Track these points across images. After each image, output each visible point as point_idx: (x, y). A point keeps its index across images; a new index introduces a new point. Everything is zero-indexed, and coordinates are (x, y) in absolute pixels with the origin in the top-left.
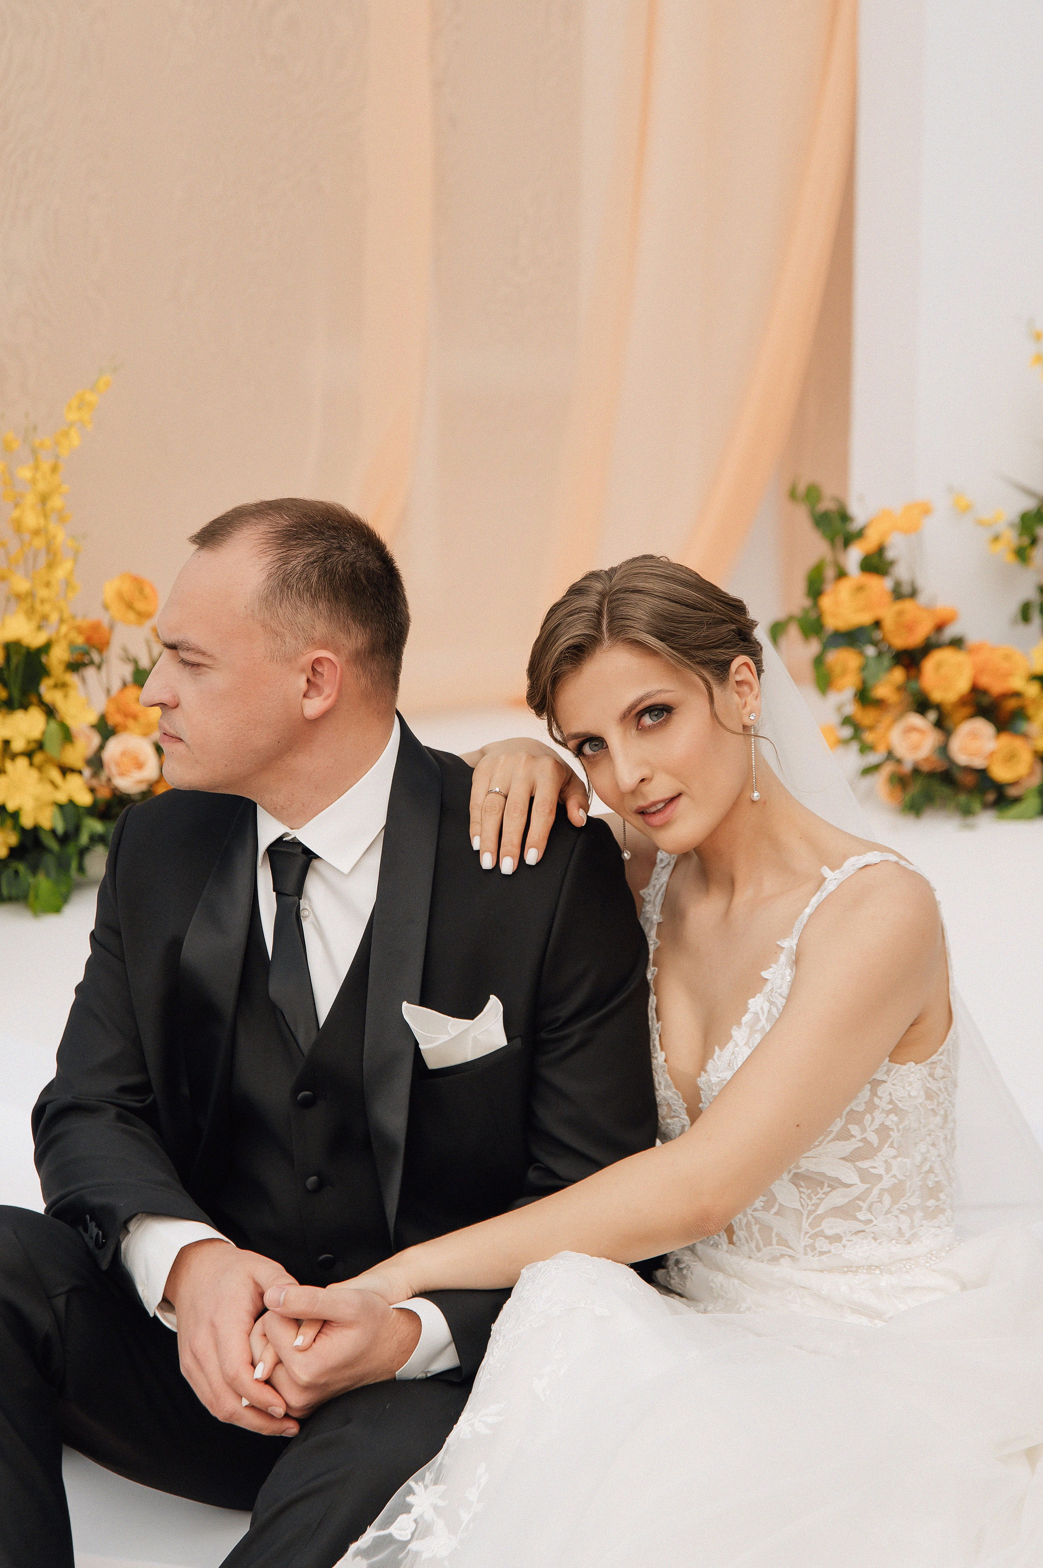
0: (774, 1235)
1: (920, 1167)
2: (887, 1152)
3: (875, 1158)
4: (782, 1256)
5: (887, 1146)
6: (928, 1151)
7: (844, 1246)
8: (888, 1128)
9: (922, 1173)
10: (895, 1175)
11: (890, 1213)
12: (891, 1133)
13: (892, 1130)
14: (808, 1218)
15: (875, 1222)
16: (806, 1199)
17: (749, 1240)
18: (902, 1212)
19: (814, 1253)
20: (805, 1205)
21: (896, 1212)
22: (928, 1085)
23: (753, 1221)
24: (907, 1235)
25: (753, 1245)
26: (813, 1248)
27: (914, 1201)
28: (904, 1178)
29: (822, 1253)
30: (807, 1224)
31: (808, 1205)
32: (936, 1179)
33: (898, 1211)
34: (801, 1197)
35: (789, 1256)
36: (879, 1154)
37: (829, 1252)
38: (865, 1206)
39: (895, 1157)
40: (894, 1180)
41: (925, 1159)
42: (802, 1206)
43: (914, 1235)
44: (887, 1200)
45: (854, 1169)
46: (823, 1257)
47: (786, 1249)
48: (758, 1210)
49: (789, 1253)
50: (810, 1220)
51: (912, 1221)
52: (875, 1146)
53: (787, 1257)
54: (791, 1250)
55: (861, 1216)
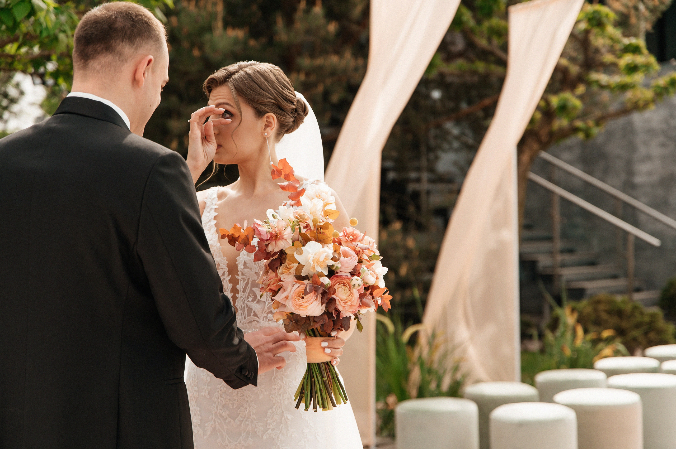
0: (253, 312)
4: (254, 321)
16: (268, 297)
17: (242, 314)
20: (268, 300)
23: (246, 306)
25: (243, 317)
26: (267, 317)
29: (269, 320)
31: (269, 300)
34: (267, 297)
42: (267, 300)
46: (270, 322)
48: (250, 301)
49: (256, 320)
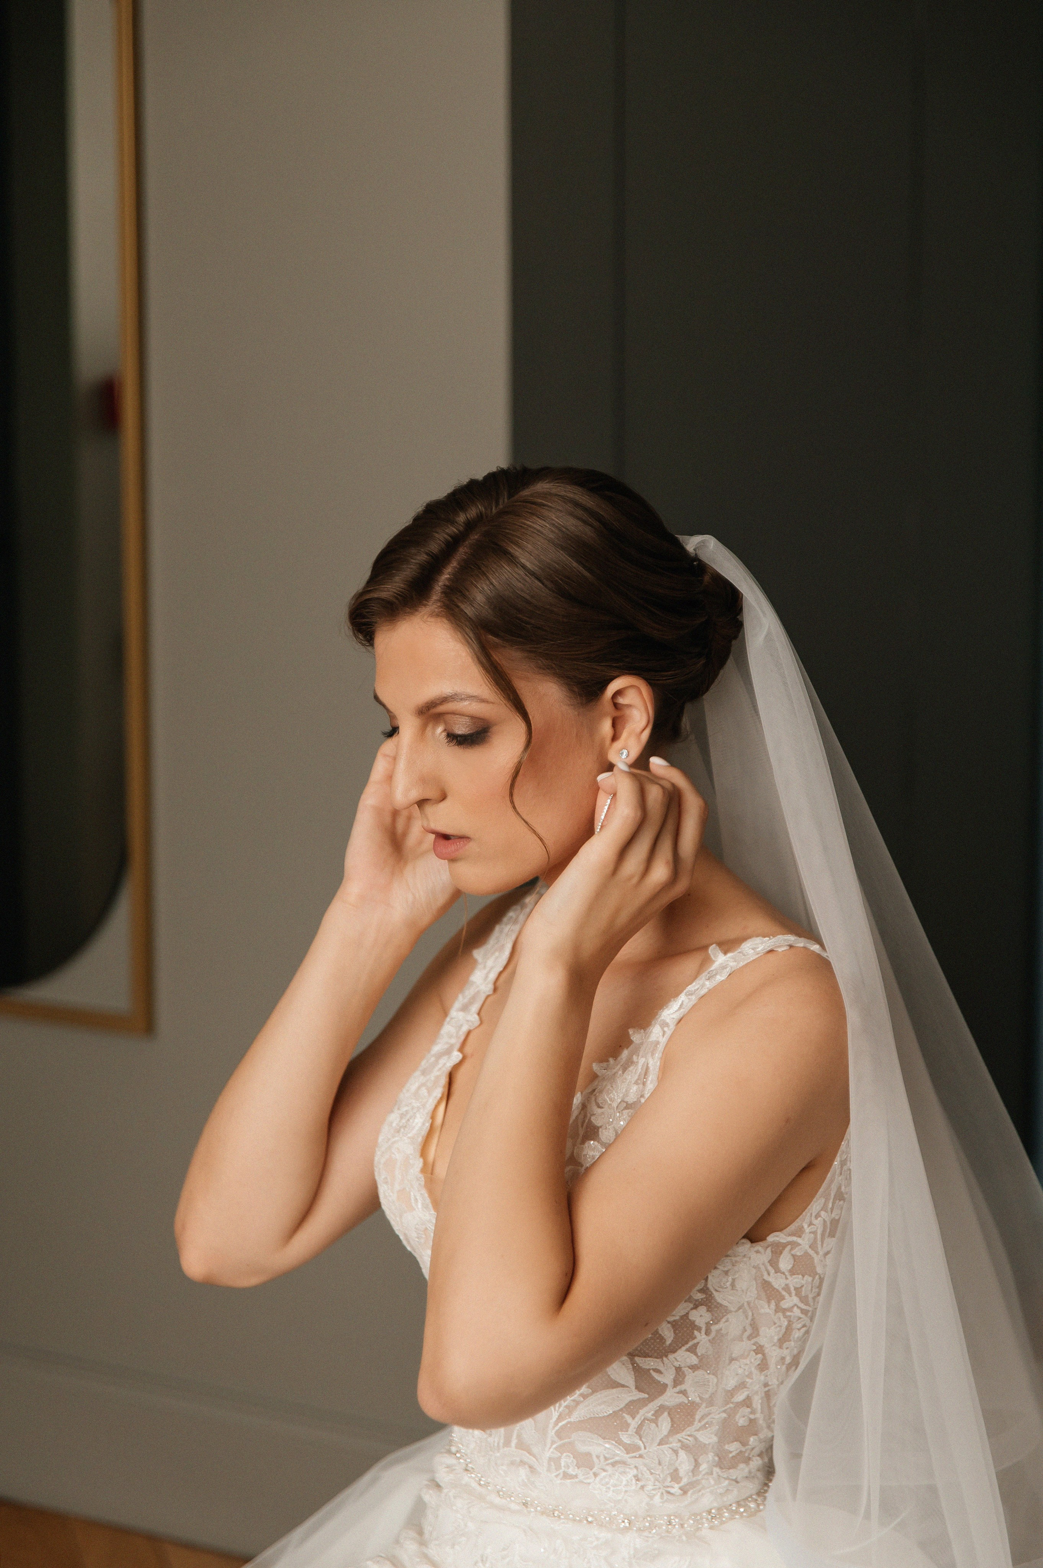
1: (731, 1393)
2: (683, 1357)
3: (664, 1359)
5: (684, 1348)
6: (750, 1376)
7: (595, 1475)
8: (693, 1326)
9: (732, 1403)
10: (685, 1390)
11: (667, 1443)
12: (696, 1332)
13: (699, 1329)
14: (556, 1423)
15: (642, 1451)
18: (684, 1447)
19: (558, 1472)
21: (676, 1445)
22: (766, 1277)
24: (685, 1481)
27: (708, 1437)
28: (698, 1400)
30: (554, 1431)
32: (752, 1417)
33: (679, 1445)
35: (530, 1467)
36: (671, 1357)
37: (576, 1476)
38: (634, 1423)
39: (694, 1368)
40: (681, 1399)
41: (742, 1385)
43: (692, 1485)
44: (665, 1424)
45: (631, 1366)
47: (528, 1455)
50: (557, 1428)
51: (697, 1464)
52: (668, 1342)
53: (527, 1466)
54: (534, 1459)
55: (625, 1438)
